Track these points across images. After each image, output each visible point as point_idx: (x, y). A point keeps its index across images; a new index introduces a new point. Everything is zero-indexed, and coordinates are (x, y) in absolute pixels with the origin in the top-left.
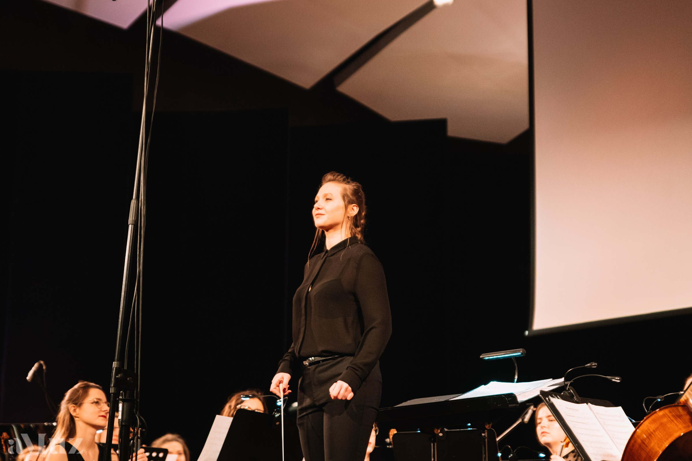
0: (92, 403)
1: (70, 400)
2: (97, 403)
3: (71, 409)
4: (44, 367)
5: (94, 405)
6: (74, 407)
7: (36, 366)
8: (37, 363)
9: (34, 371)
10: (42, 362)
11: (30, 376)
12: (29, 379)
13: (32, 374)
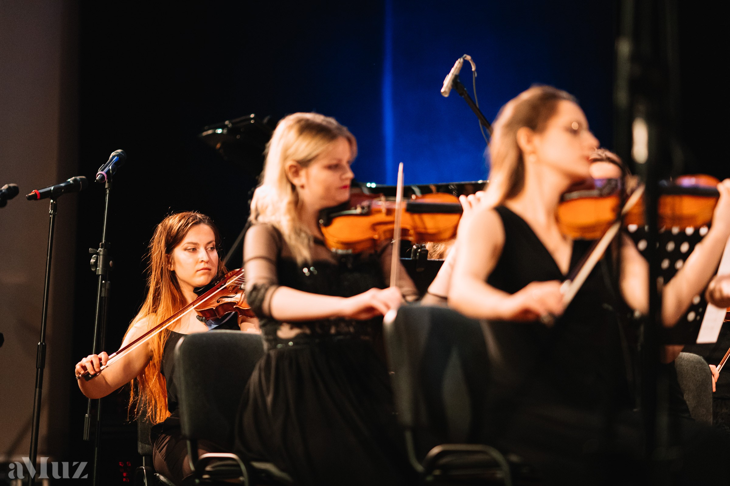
7: (458, 64)
8: (459, 60)
9: (453, 76)
10: (468, 58)
11: (447, 86)
12: (445, 92)
13: (451, 81)
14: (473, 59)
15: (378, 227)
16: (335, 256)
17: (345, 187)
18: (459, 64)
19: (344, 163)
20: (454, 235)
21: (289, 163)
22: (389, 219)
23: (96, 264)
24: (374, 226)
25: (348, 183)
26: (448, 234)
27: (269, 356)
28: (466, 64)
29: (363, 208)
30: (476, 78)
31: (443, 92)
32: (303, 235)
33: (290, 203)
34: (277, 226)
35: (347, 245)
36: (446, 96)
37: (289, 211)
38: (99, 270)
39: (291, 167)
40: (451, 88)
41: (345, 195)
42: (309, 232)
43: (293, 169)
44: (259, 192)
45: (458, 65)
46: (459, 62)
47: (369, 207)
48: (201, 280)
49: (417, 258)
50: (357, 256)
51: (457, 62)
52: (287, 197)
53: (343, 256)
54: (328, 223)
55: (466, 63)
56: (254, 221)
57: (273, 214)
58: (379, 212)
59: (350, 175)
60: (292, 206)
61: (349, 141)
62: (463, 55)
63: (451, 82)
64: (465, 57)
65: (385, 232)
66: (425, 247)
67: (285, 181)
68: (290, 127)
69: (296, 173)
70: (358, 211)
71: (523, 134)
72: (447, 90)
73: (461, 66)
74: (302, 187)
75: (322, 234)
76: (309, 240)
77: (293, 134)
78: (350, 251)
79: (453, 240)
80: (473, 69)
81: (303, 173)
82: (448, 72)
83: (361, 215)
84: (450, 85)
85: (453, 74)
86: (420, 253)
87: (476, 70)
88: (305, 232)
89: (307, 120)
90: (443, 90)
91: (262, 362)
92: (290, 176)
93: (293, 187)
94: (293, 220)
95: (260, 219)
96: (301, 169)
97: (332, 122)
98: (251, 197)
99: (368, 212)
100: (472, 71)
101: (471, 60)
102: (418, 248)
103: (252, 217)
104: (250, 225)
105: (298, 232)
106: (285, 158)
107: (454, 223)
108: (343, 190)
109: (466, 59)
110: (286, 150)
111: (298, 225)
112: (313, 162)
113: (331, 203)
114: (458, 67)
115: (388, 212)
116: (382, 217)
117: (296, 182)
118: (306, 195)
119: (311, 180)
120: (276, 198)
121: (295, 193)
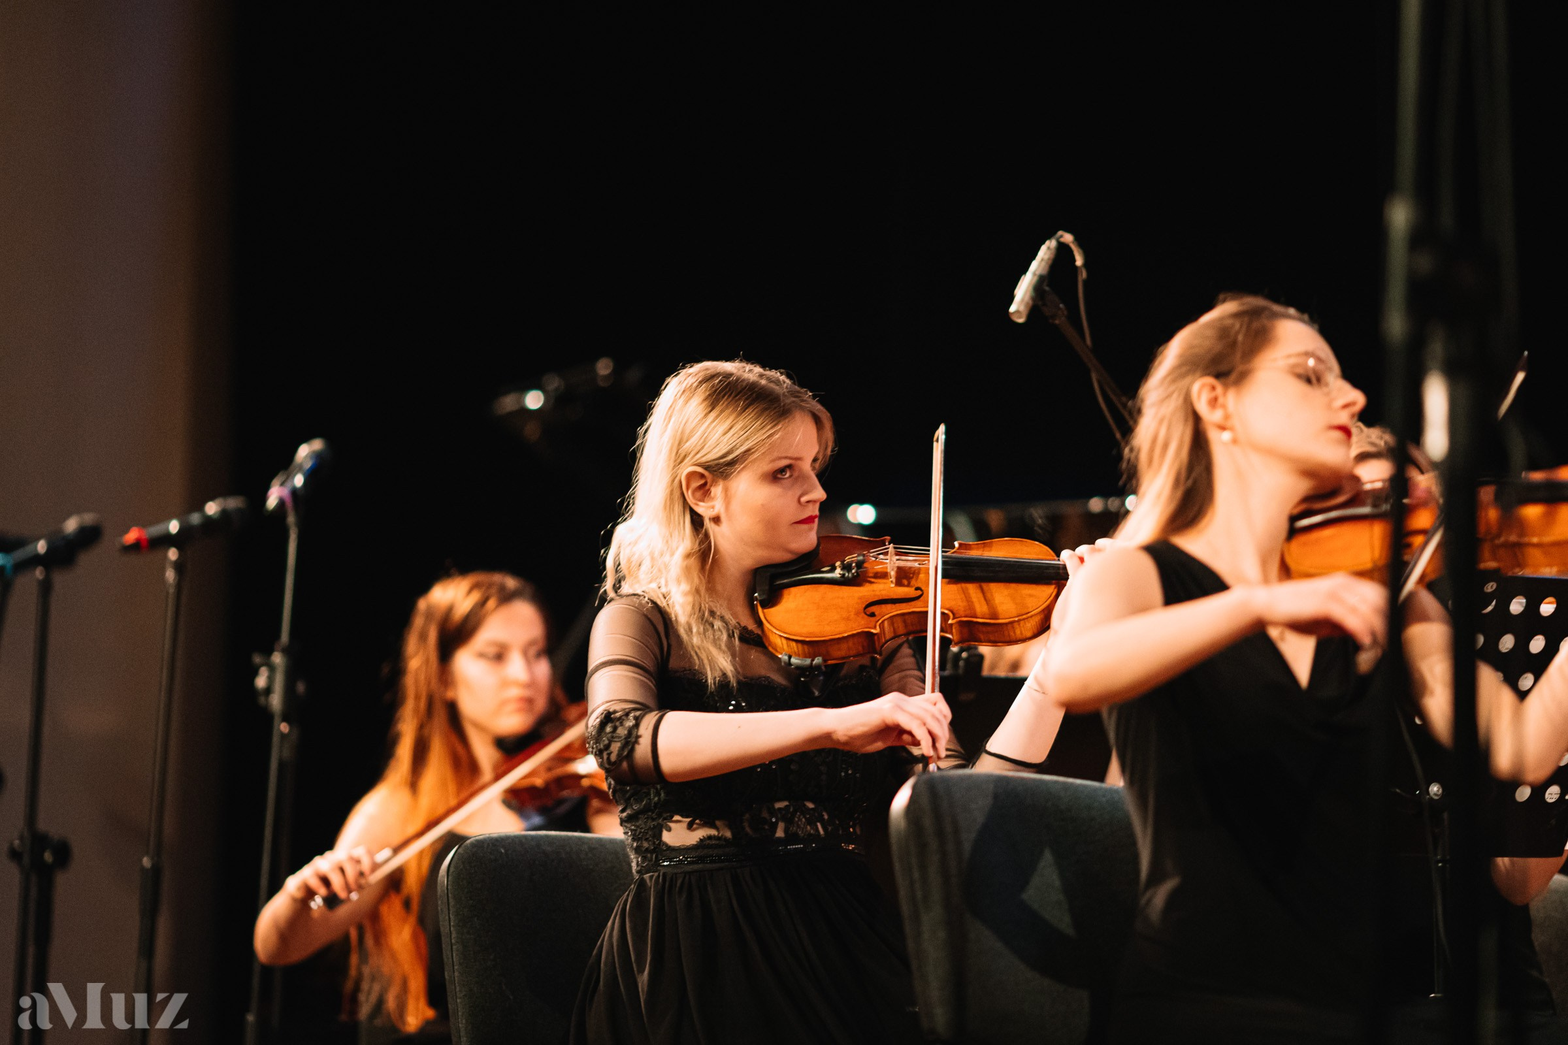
3: (1200, 394)
4: (1079, 258)
6: (1215, 388)
7: (1045, 252)
8: (1047, 243)
9: (1036, 279)
10: (1068, 238)
11: (1023, 300)
12: (1017, 312)
13: (1031, 288)
14: (1078, 240)
15: (877, 610)
16: (786, 669)
17: (809, 520)
18: (1049, 253)
19: (806, 466)
21: (687, 468)
22: (904, 590)
23: (268, 691)
24: (870, 607)
25: (814, 510)
26: (1029, 627)
27: (642, 883)
28: (1063, 251)
29: (847, 567)
30: (1086, 282)
31: (1013, 313)
32: (718, 624)
33: (689, 556)
35: (812, 646)
36: (1021, 320)
37: (687, 570)
38: (276, 701)
39: (691, 476)
40: (1031, 303)
41: (808, 539)
42: (731, 618)
43: (696, 484)
44: (623, 533)
45: (1045, 254)
46: (1049, 248)
47: (860, 565)
48: (513, 722)
49: (961, 671)
50: (831, 670)
51: (1044, 248)
52: (685, 542)
53: (800, 669)
54: (771, 600)
55: (1063, 249)
56: (611, 594)
57: (654, 578)
58: (884, 575)
59: (819, 494)
60: (694, 562)
61: (817, 420)
62: (1055, 233)
63: (1030, 293)
64: (1061, 236)
65: (894, 619)
66: (976, 648)
67: (678, 507)
68: (689, 392)
69: (704, 491)
70: (838, 572)
71: (1201, 389)
72: (1022, 308)
73: (1052, 256)
74: (716, 520)
75: (760, 623)
76: (731, 636)
77: (696, 406)
78: (818, 660)
80: (1079, 262)
81: (717, 491)
82: (1025, 270)
83: (842, 582)
84: (1027, 298)
85: (1034, 274)
86: (967, 660)
87: (1086, 265)
88: (722, 618)
89: (728, 375)
90: (1013, 308)
91: (627, 898)
92: (689, 496)
93: (697, 521)
94: (697, 592)
95: (626, 588)
96: (713, 483)
97: (778, 380)
98: (607, 541)
99: (856, 577)
100: (1076, 268)
101: (1073, 243)
102: (962, 650)
103: (608, 585)
104: (604, 600)
105: (706, 618)
106: (679, 459)
107: (1046, 602)
108: (805, 527)
109: (1062, 240)
110: (680, 441)
111: (706, 602)
112: (739, 467)
113: (780, 556)
114: (1046, 257)
115: (904, 576)
116: (887, 588)
117: (702, 509)
118: (724, 537)
119: (735, 506)
120: (659, 545)
121: (700, 536)
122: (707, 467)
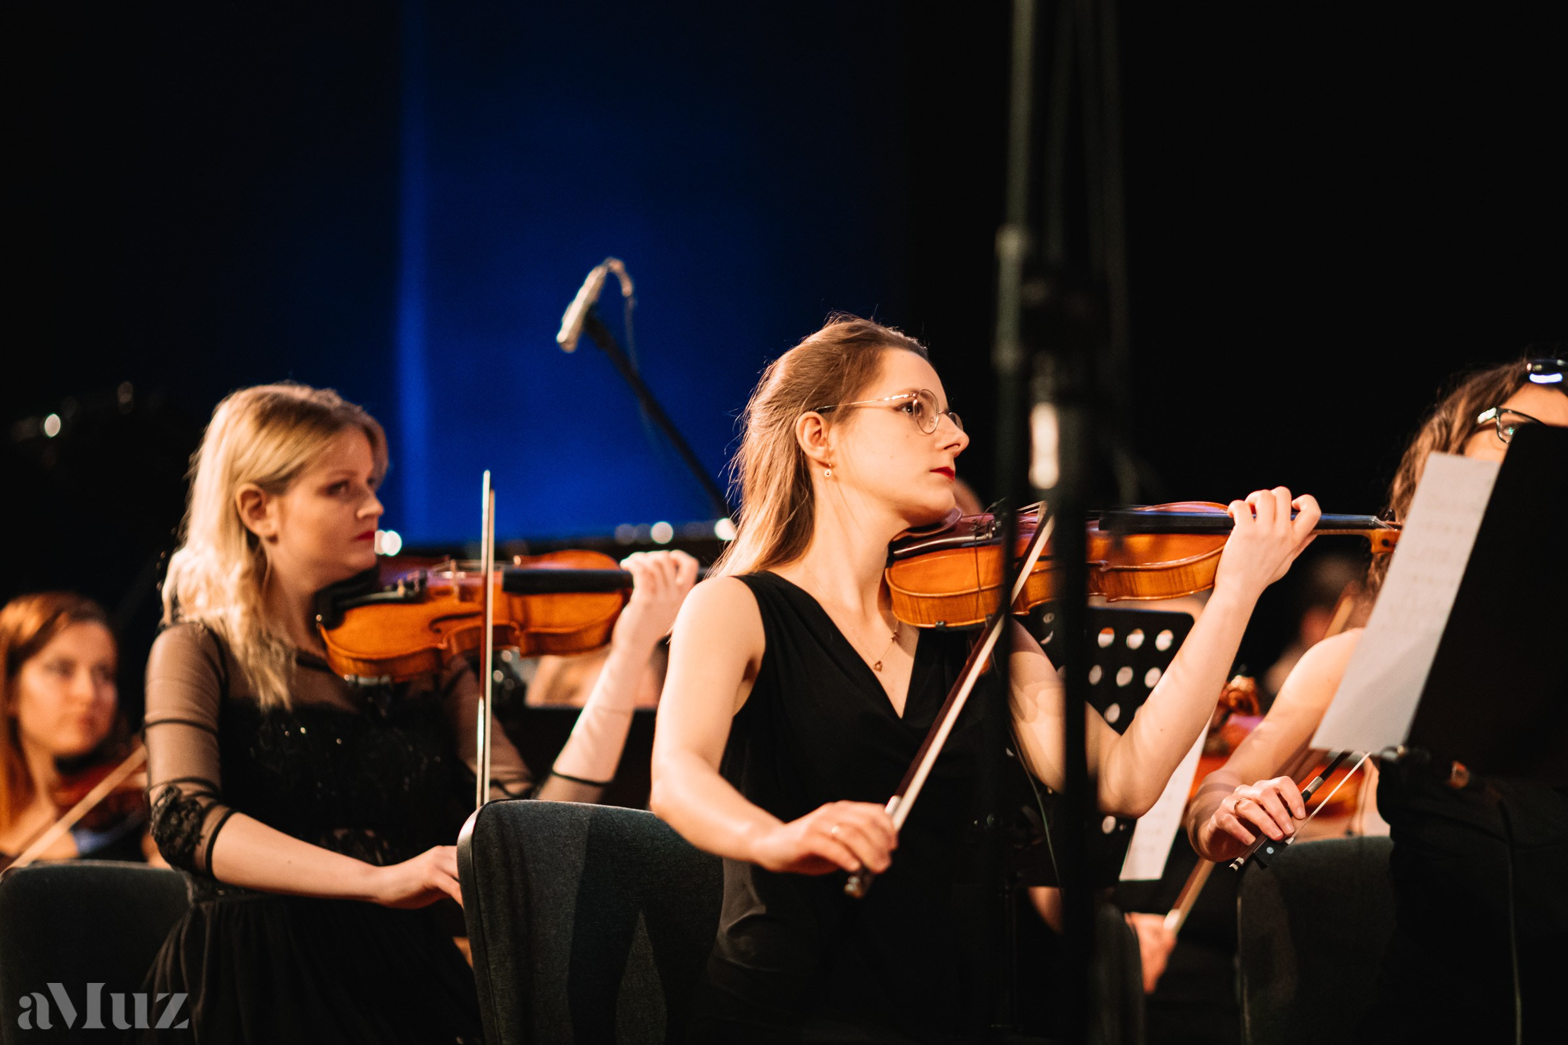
0: (897, 409)
1: (787, 399)
2: (913, 408)
3: (803, 429)
4: (627, 288)
5: (904, 418)
6: (818, 423)
7: (593, 281)
8: (595, 271)
9: (584, 307)
10: (616, 266)
11: (571, 328)
12: (566, 342)
13: (580, 317)
14: (630, 269)
15: (442, 626)
17: (367, 536)
18: (597, 280)
19: (363, 482)
20: (607, 639)
21: (243, 487)
22: (468, 607)
24: (435, 624)
25: (373, 525)
26: (595, 636)
27: (197, 913)
28: (611, 281)
29: (409, 585)
31: (562, 343)
32: (275, 646)
33: (245, 575)
34: (217, 628)
35: (377, 665)
36: (571, 352)
37: (244, 591)
39: (246, 495)
40: (580, 333)
41: (368, 556)
42: (287, 640)
43: (250, 503)
44: (178, 560)
45: (595, 281)
46: (596, 275)
47: (423, 582)
50: (399, 688)
51: (591, 275)
52: (239, 563)
53: (368, 689)
54: (335, 621)
55: (612, 278)
56: (168, 621)
57: (210, 603)
58: (446, 592)
59: (377, 508)
60: (251, 583)
61: (370, 434)
62: (605, 260)
63: (579, 320)
64: (610, 265)
65: (459, 635)
67: (234, 528)
68: (239, 414)
69: (258, 511)
70: (401, 591)
71: (804, 425)
72: (571, 339)
73: (601, 286)
74: (273, 539)
75: (324, 646)
76: (288, 658)
77: (246, 426)
78: (385, 679)
79: (608, 647)
80: (627, 291)
81: (272, 508)
83: (405, 601)
84: (577, 326)
85: (583, 302)
88: (281, 642)
89: (277, 398)
90: (560, 338)
91: (184, 926)
92: (245, 515)
93: (253, 541)
94: (253, 612)
95: (183, 616)
96: (268, 501)
97: (329, 399)
99: (419, 595)
100: (624, 297)
101: (622, 272)
104: (164, 627)
105: (262, 640)
106: (233, 477)
107: (611, 612)
108: (364, 543)
109: (610, 268)
110: (234, 458)
111: (264, 624)
112: (294, 482)
113: (337, 573)
114: (594, 285)
115: (466, 593)
116: (452, 604)
117: (258, 528)
118: (281, 557)
119: (291, 524)
120: (215, 568)
121: (256, 552)
122: (260, 483)
